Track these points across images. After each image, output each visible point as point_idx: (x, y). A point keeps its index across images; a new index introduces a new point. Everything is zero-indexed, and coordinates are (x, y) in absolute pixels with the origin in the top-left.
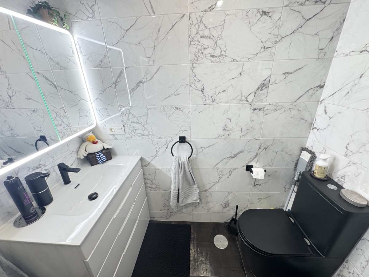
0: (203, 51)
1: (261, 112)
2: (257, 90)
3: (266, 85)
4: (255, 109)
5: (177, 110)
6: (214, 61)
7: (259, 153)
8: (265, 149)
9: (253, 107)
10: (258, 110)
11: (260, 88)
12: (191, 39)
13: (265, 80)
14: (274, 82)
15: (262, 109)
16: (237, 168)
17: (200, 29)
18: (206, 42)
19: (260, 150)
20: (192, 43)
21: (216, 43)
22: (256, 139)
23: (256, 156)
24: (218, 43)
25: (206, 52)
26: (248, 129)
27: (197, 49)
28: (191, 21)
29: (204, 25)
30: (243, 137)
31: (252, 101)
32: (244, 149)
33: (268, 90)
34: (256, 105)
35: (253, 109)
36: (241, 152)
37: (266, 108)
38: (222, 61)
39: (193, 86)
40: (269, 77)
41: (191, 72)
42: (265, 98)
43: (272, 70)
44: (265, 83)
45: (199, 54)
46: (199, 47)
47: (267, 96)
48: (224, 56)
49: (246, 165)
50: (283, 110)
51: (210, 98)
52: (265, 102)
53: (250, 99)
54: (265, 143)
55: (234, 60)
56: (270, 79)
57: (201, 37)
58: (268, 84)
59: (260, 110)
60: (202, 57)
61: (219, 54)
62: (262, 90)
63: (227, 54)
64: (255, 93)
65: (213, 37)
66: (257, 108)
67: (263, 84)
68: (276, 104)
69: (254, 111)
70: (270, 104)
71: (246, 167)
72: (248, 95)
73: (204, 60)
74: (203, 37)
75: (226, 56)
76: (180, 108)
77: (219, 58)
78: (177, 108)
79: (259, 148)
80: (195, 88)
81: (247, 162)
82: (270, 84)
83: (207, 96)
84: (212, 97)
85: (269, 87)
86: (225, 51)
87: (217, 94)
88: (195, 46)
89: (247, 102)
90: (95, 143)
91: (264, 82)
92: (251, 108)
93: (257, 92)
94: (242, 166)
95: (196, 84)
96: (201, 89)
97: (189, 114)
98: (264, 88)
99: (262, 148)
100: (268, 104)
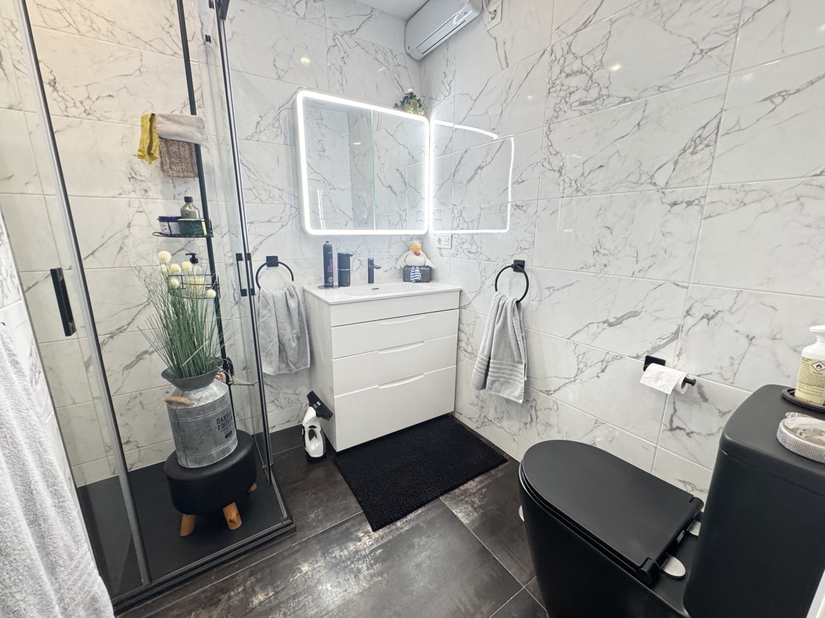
0: (567, 99)
1: (694, 209)
2: (680, 155)
3: (708, 139)
4: (675, 204)
5: (518, 210)
6: (585, 112)
7: (685, 329)
8: (705, 321)
9: (670, 199)
10: (684, 205)
11: (689, 147)
12: (552, 84)
13: (704, 127)
14: (733, 128)
15: (697, 202)
16: (621, 357)
17: (565, 64)
18: (573, 82)
19: (690, 321)
20: (552, 90)
21: (591, 77)
22: (678, 285)
23: (675, 335)
24: (594, 78)
25: (574, 98)
26: (654, 256)
27: (559, 98)
28: (553, 58)
29: (574, 54)
30: (641, 275)
31: (667, 183)
32: (643, 308)
33: (712, 151)
34: (678, 194)
35: (669, 202)
36: (635, 314)
37: (708, 200)
38: (601, 108)
39: (546, 164)
40: (716, 116)
41: (545, 139)
42: (704, 172)
43: (725, 98)
44: (705, 135)
45: (561, 106)
46: (563, 94)
47: (711, 166)
48: (605, 98)
49: (646, 355)
50: (769, 204)
51: (573, 183)
52: (706, 183)
53: (661, 179)
54: (705, 300)
55: (625, 100)
56: (719, 123)
57: (568, 76)
58: (714, 136)
59: (689, 203)
60: (566, 109)
61: (596, 96)
62: (696, 153)
63: (611, 92)
64: (676, 163)
65: (586, 69)
66: (680, 201)
67: (700, 136)
68: (743, 186)
69: (672, 207)
70: (720, 188)
71: (644, 359)
72: (657, 170)
73: (570, 114)
74: (571, 75)
75: (608, 96)
76: (522, 207)
77: (596, 104)
78: (518, 206)
79: (688, 311)
80: (549, 167)
81: (649, 347)
82: (720, 134)
83: (567, 180)
84: (576, 182)
85: (716, 142)
86: (607, 88)
87: (586, 174)
88: (555, 95)
89: (654, 187)
90: (417, 254)
91: (700, 132)
92: (664, 200)
93: (680, 160)
94: (635, 355)
95: (551, 161)
96: (557, 169)
97: (535, 217)
98: (702, 146)
99: (698, 312)
100: (714, 188)
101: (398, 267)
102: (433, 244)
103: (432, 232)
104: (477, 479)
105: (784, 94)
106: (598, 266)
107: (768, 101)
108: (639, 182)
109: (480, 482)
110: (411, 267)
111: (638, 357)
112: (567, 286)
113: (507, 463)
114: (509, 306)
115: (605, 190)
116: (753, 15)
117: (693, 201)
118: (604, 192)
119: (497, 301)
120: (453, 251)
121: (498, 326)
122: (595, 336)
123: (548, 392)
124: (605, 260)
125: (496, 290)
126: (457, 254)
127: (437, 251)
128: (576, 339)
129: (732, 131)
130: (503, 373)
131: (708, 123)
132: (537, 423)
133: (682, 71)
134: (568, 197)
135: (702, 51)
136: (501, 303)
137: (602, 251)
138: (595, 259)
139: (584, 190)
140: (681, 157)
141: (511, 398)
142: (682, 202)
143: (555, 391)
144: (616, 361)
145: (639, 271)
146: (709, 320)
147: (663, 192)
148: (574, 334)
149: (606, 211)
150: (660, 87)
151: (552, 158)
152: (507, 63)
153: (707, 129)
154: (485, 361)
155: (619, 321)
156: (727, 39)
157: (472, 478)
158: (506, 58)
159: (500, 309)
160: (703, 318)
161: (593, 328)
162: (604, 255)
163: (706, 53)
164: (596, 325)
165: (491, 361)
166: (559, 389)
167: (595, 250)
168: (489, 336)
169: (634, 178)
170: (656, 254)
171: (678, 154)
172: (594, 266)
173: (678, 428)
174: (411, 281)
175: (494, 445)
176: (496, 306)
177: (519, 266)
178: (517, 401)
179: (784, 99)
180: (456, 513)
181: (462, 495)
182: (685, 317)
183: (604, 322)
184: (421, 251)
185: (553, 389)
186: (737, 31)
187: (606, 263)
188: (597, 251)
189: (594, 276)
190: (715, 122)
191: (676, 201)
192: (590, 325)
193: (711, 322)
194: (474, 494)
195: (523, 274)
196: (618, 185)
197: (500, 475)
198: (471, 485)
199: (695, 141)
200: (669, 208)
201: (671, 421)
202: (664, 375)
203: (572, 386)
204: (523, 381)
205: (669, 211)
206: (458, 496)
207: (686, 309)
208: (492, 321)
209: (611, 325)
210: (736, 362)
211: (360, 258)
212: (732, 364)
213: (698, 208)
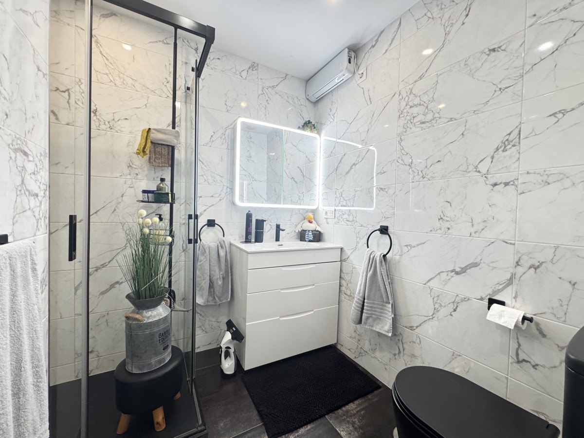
0: (412, 121)
1: (510, 188)
2: (495, 152)
3: (514, 142)
4: (495, 185)
5: (382, 192)
6: (424, 128)
7: (517, 276)
8: (532, 270)
9: (492, 181)
10: (503, 185)
11: (501, 147)
12: (401, 112)
13: (510, 134)
14: (531, 133)
15: (512, 183)
16: (469, 299)
17: (409, 100)
18: (415, 110)
19: (520, 270)
20: (401, 116)
21: (427, 107)
22: (506, 242)
23: (510, 282)
24: (429, 107)
25: (416, 120)
26: (485, 221)
27: (406, 120)
28: (401, 97)
29: (414, 94)
30: (477, 235)
31: (488, 171)
32: (481, 260)
33: (518, 149)
34: (497, 178)
35: (491, 183)
36: (475, 265)
37: (520, 181)
38: (435, 125)
39: (400, 161)
40: (517, 127)
41: (398, 146)
42: (514, 163)
43: (521, 116)
44: (511, 139)
45: (408, 125)
46: (408, 118)
47: (519, 158)
48: (437, 119)
49: (488, 297)
50: (567, 183)
51: (420, 173)
52: (517, 170)
53: (483, 168)
54: (530, 253)
55: (451, 119)
56: (520, 131)
57: (411, 107)
58: (517, 139)
59: (506, 184)
60: (411, 126)
61: (432, 118)
62: (506, 150)
63: (441, 115)
64: (493, 157)
65: (423, 103)
66: (499, 182)
67: (507, 140)
68: (545, 171)
69: (494, 187)
70: (528, 173)
71: (487, 301)
72: (479, 163)
73: (414, 129)
74: (413, 107)
75: (440, 118)
76: (385, 189)
77: (432, 123)
78: (382, 189)
79: (517, 263)
80: (402, 163)
81: (490, 291)
82: (521, 138)
83: (416, 171)
84: (422, 171)
85: (519, 143)
86: (438, 113)
87: (428, 167)
88: (403, 118)
89: (479, 174)
90: (311, 222)
91: (507, 137)
92: (488, 182)
93: (495, 156)
94: (479, 298)
95: (403, 159)
96: (408, 164)
97: (394, 196)
98: (510, 146)
99: (526, 262)
100: (524, 173)
101: (297, 231)
102: (322, 216)
103: (321, 207)
104: (357, 402)
105: (563, 112)
106: (443, 229)
107: (553, 117)
108: (468, 171)
109: (360, 404)
110: (306, 231)
111: (482, 299)
112: (421, 244)
113: (380, 390)
114: (378, 259)
115: (443, 177)
116: (532, 67)
117: (509, 182)
118: (443, 178)
119: (369, 255)
120: (336, 220)
121: (370, 274)
122: (446, 282)
123: (411, 328)
124: (448, 225)
125: (368, 247)
126: (339, 222)
127: (325, 221)
128: (431, 284)
129: (530, 136)
130: (375, 311)
131: (512, 132)
132: (404, 354)
133: (488, 101)
134: (417, 181)
135: (500, 89)
136: (372, 256)
137: (445, 218)
138: (440, 224)
139: (428, 177)
140: (496, 153)
141: (382, 332)
142: (501, 183)
143: (417, 327)
144: (464, 302)
145: (475, 233)
146: (536, 269)
147: (485, 177)
148: (429, 281)
149: (446, 190)
150: (475, 111)
151: (404, 157)
152: (371, 101)
153: (512, 135)
154: (361, 300)
155: (463, 271)
156: (516, 81)
157: (352, 401)
158: (370, 99)
159: (371, 261)
160: (530, 267)
161: (444, 275)
162: (447, 221)
163: (503, 90)
164: (445, 274)
165: (366, 301)
166: (420, 325)
167: (440, 218)
168: (364, 281)
169: (464, 168)
170: (486, 220)
171: (494, 151)
172: (440, 229)
173: (524, 360)
174: (306, 241)
175: (370, 373)
176: (368, 259)
177: (384, 230)
178: (387, 334)
179: (564, 115)
180: (339, 432)
181: (344, 415)
182: (516, 267)
183: (452, 271)
184: (313, 220)
185: (415, 325)
186: (523, 76)
187: (449, 226)
188: (441, 218)
189: (441, 236)
190: (517, 131)
191: (496, 183)
192: (441, 274)
193: (538, 270)
194: (354, 415)
195: (387, 236)
196: (452, 173)
197: (376, 400)
198: (352, 407)
199: (504, 143)
200: (492, 187)
201: (517, 355)
202: (505, 313)
203: (430, 323)
204: (391, 318)
205: (492, 190)
206: (342, 417)
207: (516, 260)
208: (365, 270)
209: (457, 273)
210: (565, 303)
211: (271, 224)
212: (561, 305)
213: (513, 186)
